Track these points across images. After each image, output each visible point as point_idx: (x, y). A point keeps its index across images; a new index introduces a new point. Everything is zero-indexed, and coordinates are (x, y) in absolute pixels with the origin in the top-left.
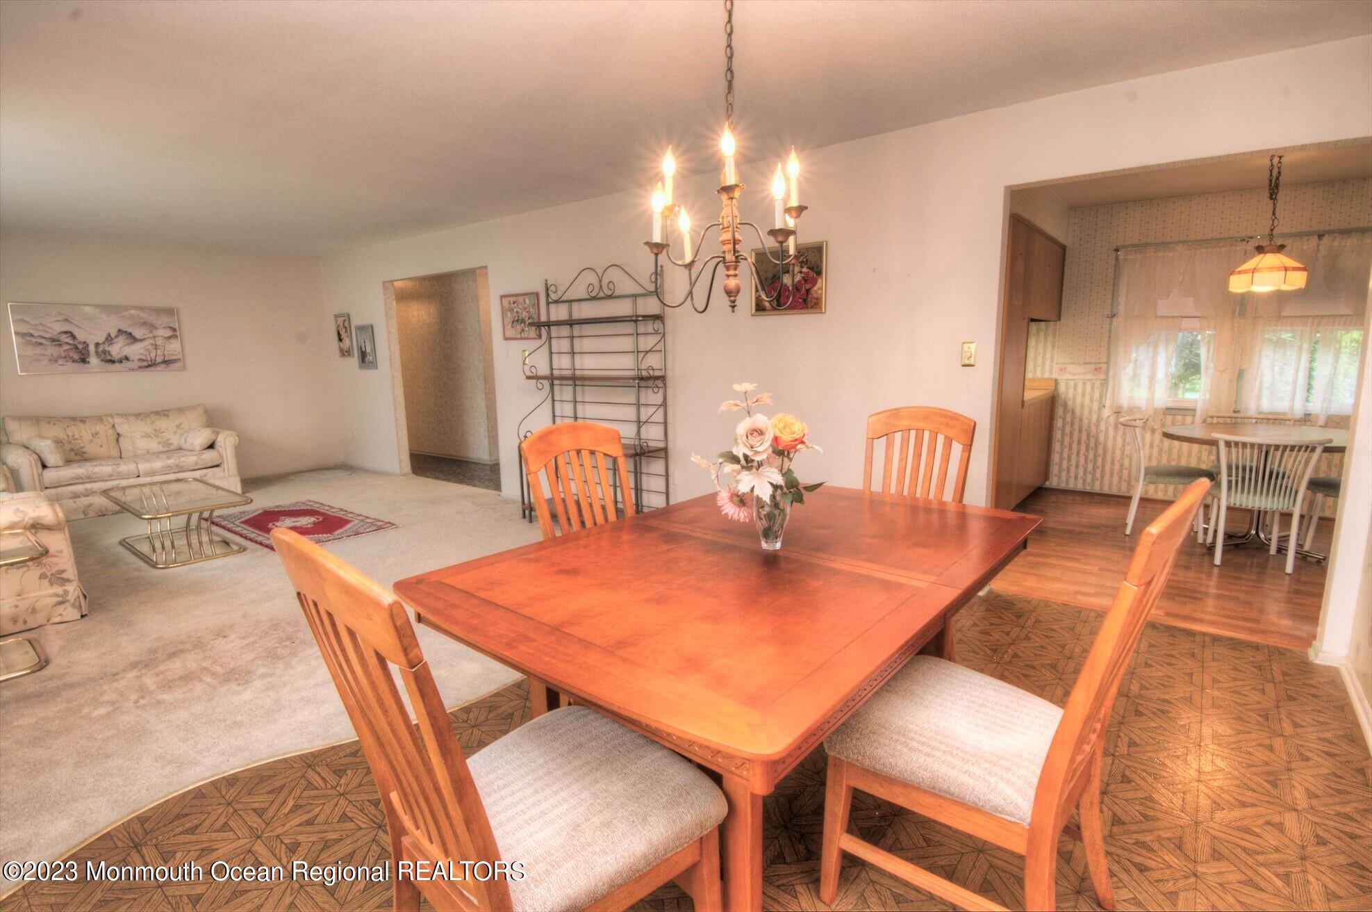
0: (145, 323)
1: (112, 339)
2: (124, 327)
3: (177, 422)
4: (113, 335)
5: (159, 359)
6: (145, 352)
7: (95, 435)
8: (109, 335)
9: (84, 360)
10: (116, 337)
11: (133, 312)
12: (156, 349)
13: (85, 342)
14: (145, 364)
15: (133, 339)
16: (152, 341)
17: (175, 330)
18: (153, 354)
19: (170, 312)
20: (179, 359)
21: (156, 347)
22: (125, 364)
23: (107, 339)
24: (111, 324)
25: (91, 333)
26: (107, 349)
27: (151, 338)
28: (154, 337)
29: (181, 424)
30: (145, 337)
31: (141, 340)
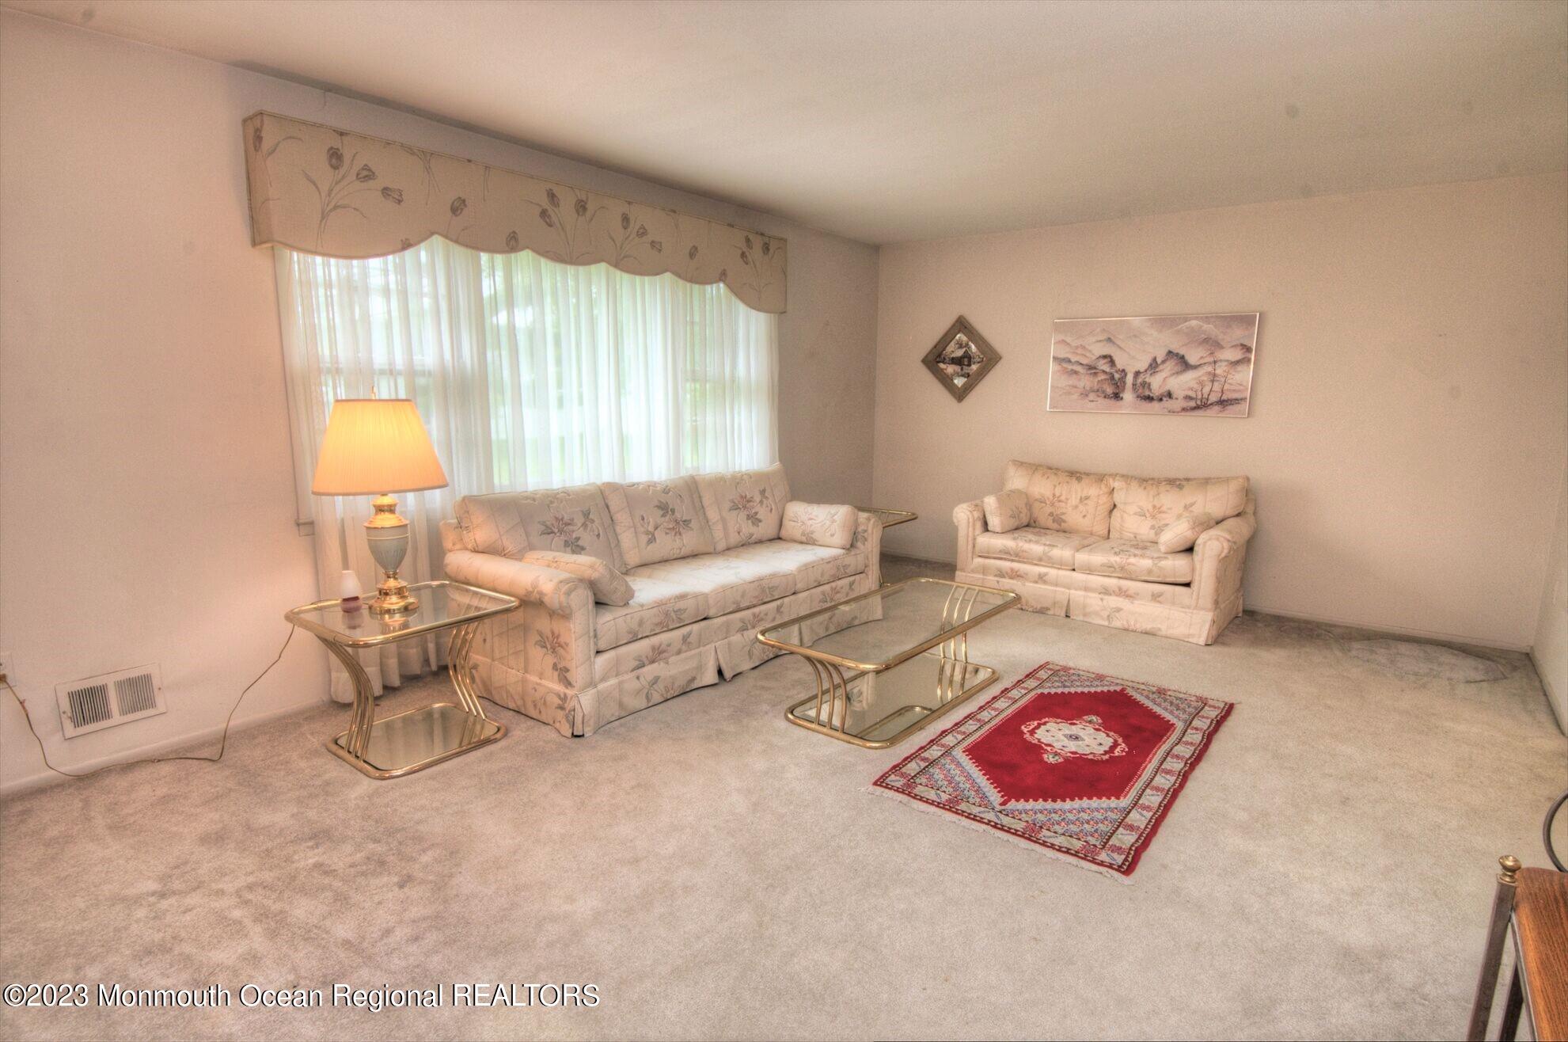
0: (1206, 341)
1: (1157, 365)
2: (1176, 347)
3: (1189, 500)
4: (1159, 361)
5: (1213, 398)
6: (1196, 386)
7: (1084, 500)
8: (1155, 359)
9: (1117, 396)
10: (1163, 362)
11: (1194, 323)
12: (1213, 381)
13: (1123, 370)
14: (1192, 404)
15: (1184, 364)
16: (1210, 369)
17: (1249, 350)
18: (1206, 390)
19: (1246, 320)
20: (1244, 399)
21: (1214, 378)
22: (1168, 403)
23: (1151, 365)
24: (1159, 343)
25: (1133, 358)
26: (1147, 380)
27: (1210, 363)
28: (1215, 362)
29: (1192, 505)
30: (1202, 361)
31: (1195, 367)
